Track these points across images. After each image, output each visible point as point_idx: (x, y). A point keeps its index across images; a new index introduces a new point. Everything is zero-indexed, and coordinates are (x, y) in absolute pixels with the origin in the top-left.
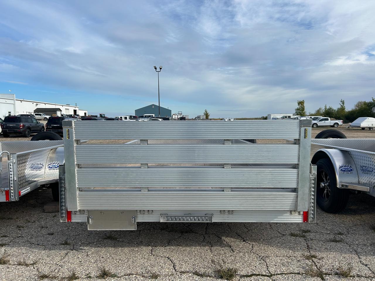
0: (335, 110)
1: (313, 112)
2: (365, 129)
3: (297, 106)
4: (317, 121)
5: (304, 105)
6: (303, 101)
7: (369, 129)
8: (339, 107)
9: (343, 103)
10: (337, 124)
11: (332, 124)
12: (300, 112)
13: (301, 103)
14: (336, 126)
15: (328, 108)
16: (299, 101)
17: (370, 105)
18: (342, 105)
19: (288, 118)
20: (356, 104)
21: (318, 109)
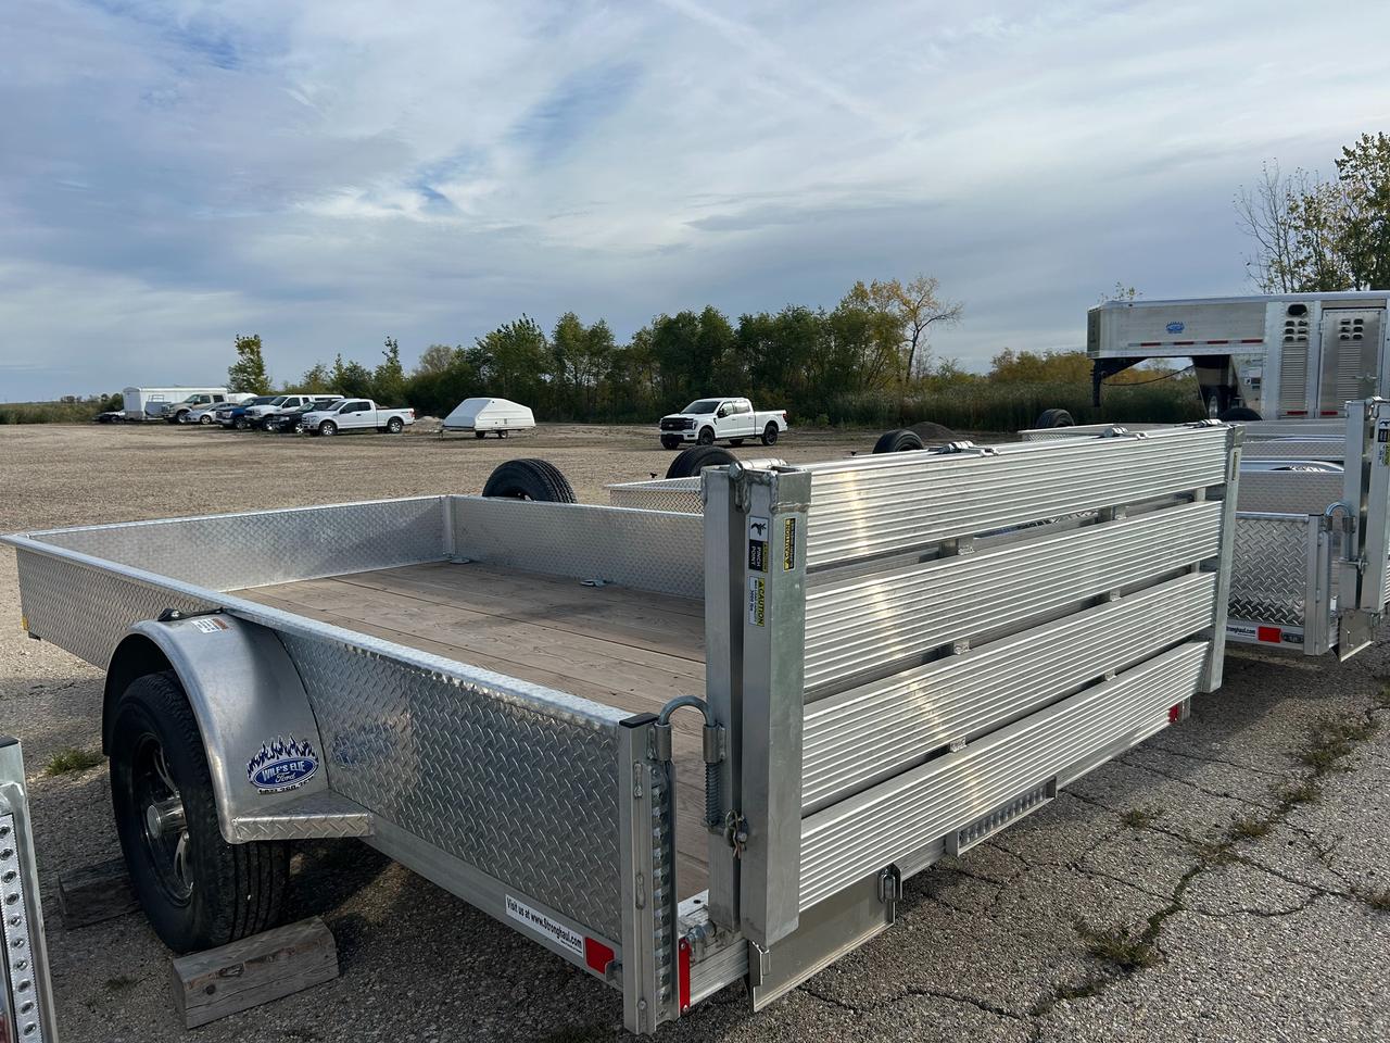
0: (369, 374)
1: (298, 380)
2: (486, 435)
3: (237, 359)
4: (334, 412)
5: (258, 352)
6: (255, 336)
7: (497, 435)
8: (384, 362)
9: (395, 351)
10: (399, 420)
11: (383, 423)
12: (248, 381)
13: (249, 346)
14: (394, 428)
15: (346, 365)
16: (241, 338)
17: (475, 360)
18: (391, 355)
19: (212, 401)
20: (423, 354)
21: (312, 368)
